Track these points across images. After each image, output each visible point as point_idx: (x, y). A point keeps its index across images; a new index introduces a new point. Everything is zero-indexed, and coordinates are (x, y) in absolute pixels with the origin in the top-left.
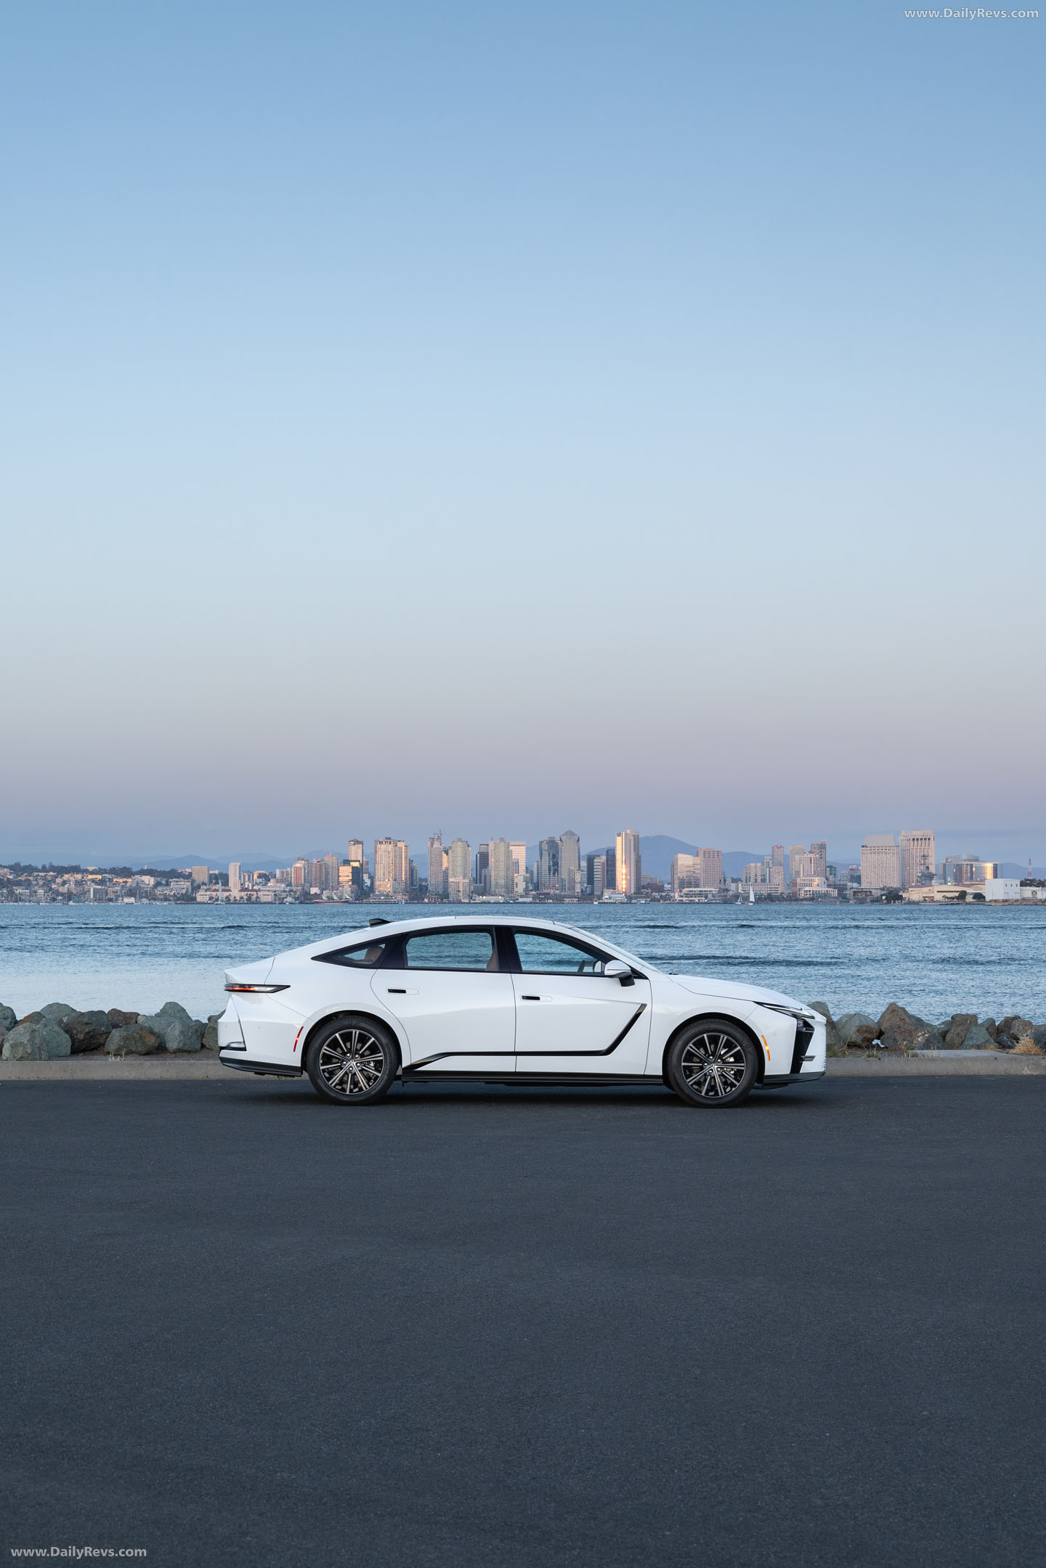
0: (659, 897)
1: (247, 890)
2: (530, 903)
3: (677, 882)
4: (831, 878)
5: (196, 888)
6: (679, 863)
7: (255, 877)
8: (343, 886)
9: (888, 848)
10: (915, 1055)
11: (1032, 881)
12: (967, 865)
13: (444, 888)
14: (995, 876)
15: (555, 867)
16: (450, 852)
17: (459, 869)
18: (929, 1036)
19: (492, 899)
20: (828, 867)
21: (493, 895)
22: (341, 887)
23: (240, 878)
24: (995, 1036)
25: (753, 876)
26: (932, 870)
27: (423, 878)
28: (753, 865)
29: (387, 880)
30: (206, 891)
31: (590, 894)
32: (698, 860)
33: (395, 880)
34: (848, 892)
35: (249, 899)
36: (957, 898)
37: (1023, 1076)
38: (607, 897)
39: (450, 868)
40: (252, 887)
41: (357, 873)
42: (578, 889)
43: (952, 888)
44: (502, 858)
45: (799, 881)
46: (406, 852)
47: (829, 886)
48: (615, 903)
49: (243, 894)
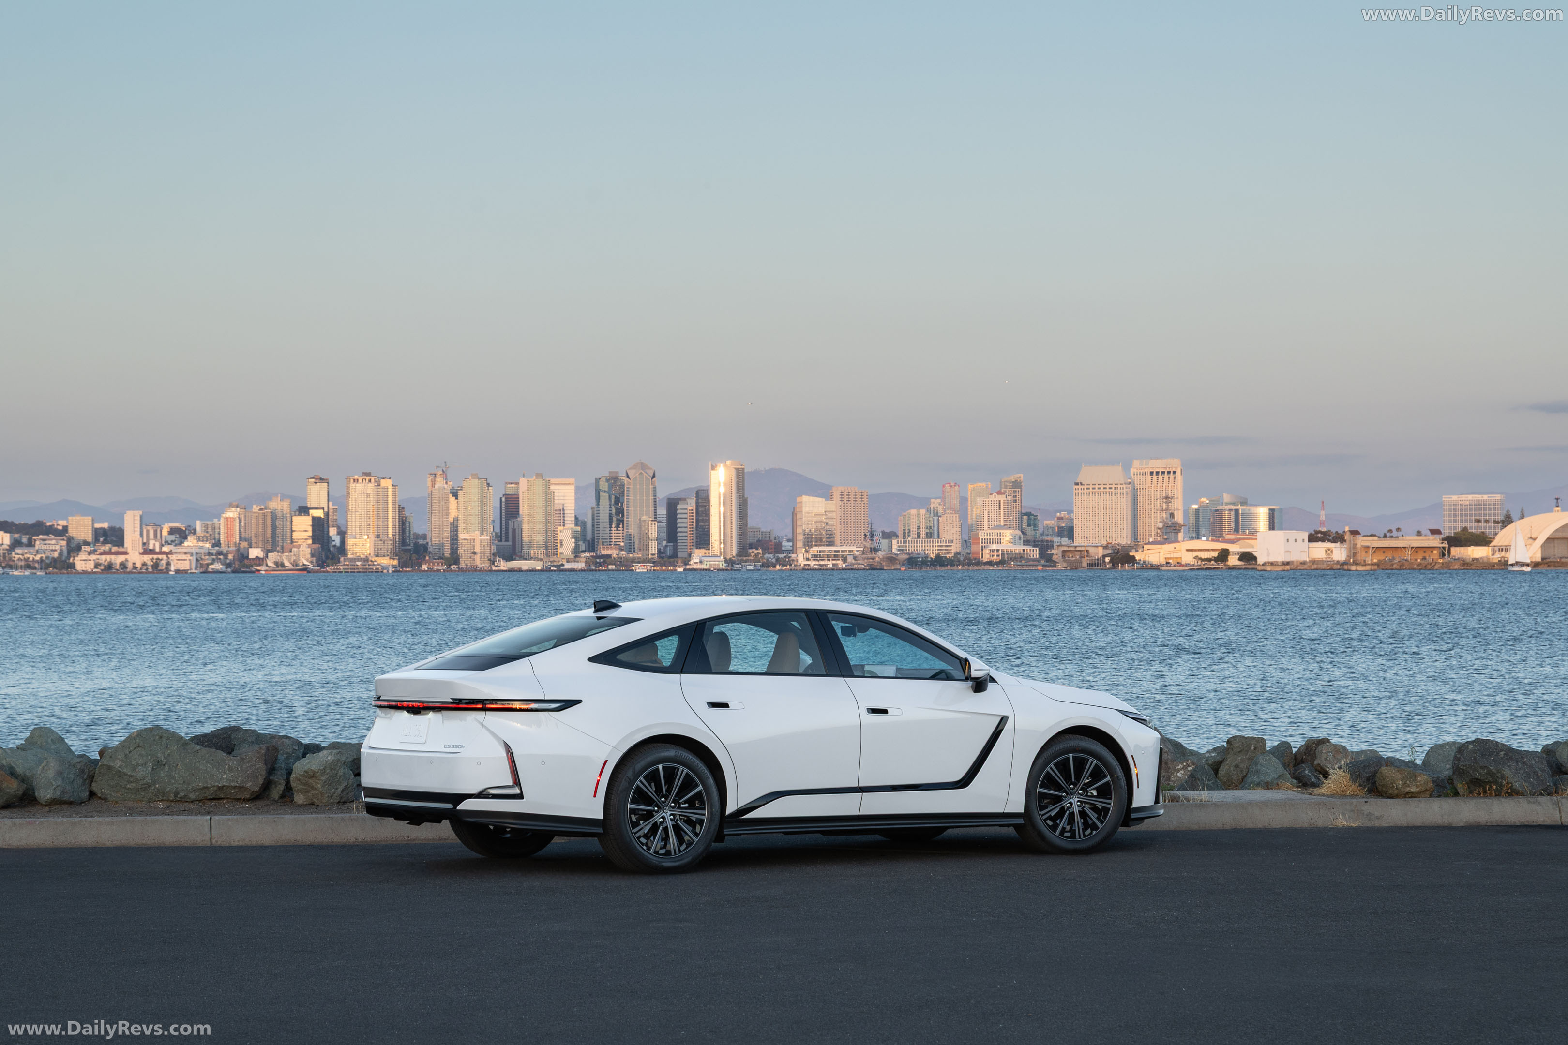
0: (774, 561)
1: (152, 552)
2: (581, 570)
3: (800, 537)
4: (1030, 531)
5: (74, 548)
6: (805, 509)
7: (165, 532)
8: (299, 547)
9: (1113, 486)
10: (1175, 799)
11: (1324, 533)
12: (1230, 510)
13: (452, 548)
14: (1272, 527)
15: (619, 516)
16: (460, 493)
17: (475, 521)
18: (1194, 770)
19: (525, 565)
20: (1025, 514)
21: (526, 559)
22: (294, 547)
23: (141, 535)
24: (1292, 769)
25: (914, 529)
26: (1179, 518)
27: (420, 533)
28: (913, 512)
29: (366, 537)
30: (90, 553)
31: (670, 557)
32: (833, 505)
33: (378, 536)
34: (1054, 552)
35: (156, 566)
36: (1216, 559)
37: (1337, 829)
38: (698, 561)
39: (461, 518)
40: (161, 548)
41: (320, 527)
42: (653, 549)
43: (1208, 547)
44: (539, 502)
45: (982, 535)
46: (394, 494)
47: (1026, 543)
48: (709, 570)
49: (147, 558)
